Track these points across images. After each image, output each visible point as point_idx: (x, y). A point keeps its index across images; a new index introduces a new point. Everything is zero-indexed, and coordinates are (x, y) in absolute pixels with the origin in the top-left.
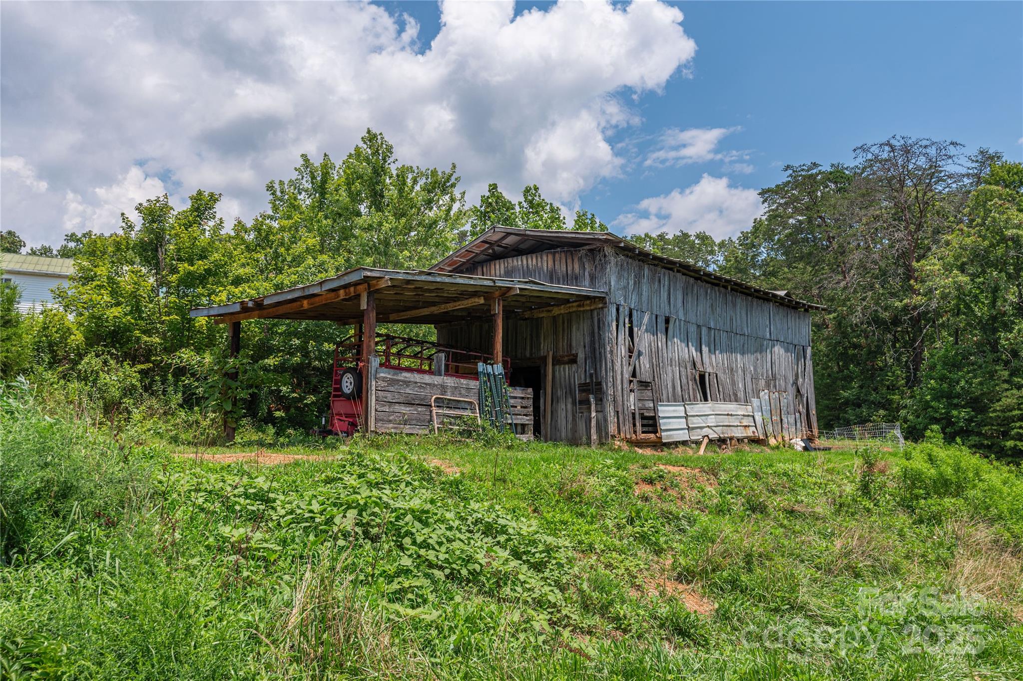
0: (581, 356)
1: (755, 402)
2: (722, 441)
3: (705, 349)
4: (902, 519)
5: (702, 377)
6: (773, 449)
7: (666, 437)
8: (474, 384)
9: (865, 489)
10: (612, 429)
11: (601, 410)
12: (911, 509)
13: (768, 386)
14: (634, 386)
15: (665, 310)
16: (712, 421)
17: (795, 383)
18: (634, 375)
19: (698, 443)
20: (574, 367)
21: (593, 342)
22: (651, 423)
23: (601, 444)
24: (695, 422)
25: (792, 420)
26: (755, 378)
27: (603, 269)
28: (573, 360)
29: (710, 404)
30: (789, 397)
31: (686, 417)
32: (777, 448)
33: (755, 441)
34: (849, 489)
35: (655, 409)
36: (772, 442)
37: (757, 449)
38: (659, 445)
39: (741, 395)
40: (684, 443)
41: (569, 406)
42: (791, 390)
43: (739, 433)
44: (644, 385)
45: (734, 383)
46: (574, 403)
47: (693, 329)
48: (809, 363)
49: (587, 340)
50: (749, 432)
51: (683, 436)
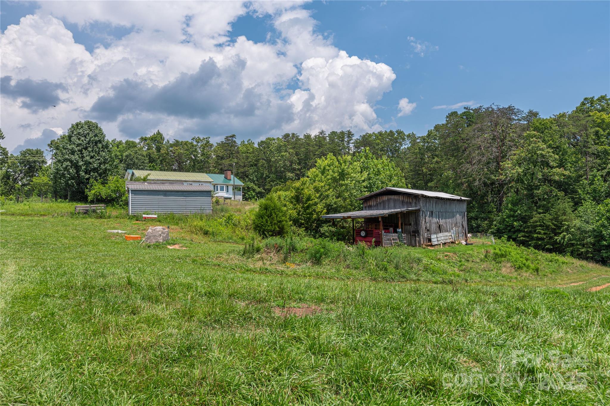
0: (412, 223)
1: (452, 231)
2: (445, 243)
3: (440, 219)
4: (493, 262)
5: (440, 226)
6: (457, 244)
7: (434, 243)
8: (397, 235)
9: (486, 256)
10: (422, 242)
11: (419, 238)
12: (495, 261)
13: (455, 226)
14: (426, 231)
15: (431, 210)
16: (443, 238)
17: (462, 224)
18: (426, 228)
19: (440, 244)
20: (410, 226)
21: (416, 220)
22: (430, 240)
23: (420, 246)
24: (439, 239)
25: (461, 235)
26: (452, 224)
27: (419, 202)
28: (410, 225)
29: (442, 233)
30: (460, 228)
31: (437, 238)
32: (458, 244)
33: (452, 242)
34: (483, 257)
35: (430, 237)
36: (457, 242)
37: (453, 245)
38: (432, 246)
39: (448, 230)
40: (437, 245)
41: (409, 236)
42: (461, 227)
43: (449, 241)
44: (428, 230)
45: (447, 226)
46: (411, 235)
47: (437, 213)
48: (466, 218)
49: (414, 219)
50: (451, 240)
51: (436, 243)
